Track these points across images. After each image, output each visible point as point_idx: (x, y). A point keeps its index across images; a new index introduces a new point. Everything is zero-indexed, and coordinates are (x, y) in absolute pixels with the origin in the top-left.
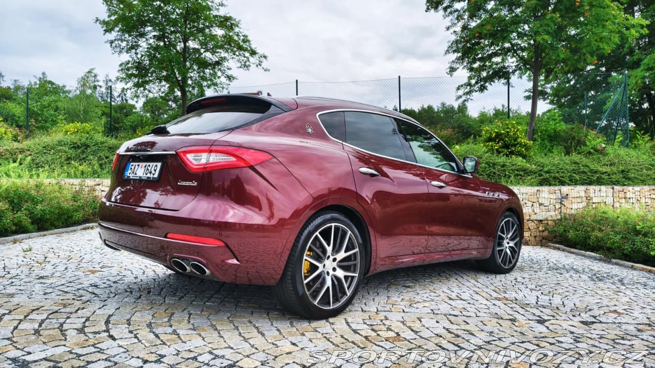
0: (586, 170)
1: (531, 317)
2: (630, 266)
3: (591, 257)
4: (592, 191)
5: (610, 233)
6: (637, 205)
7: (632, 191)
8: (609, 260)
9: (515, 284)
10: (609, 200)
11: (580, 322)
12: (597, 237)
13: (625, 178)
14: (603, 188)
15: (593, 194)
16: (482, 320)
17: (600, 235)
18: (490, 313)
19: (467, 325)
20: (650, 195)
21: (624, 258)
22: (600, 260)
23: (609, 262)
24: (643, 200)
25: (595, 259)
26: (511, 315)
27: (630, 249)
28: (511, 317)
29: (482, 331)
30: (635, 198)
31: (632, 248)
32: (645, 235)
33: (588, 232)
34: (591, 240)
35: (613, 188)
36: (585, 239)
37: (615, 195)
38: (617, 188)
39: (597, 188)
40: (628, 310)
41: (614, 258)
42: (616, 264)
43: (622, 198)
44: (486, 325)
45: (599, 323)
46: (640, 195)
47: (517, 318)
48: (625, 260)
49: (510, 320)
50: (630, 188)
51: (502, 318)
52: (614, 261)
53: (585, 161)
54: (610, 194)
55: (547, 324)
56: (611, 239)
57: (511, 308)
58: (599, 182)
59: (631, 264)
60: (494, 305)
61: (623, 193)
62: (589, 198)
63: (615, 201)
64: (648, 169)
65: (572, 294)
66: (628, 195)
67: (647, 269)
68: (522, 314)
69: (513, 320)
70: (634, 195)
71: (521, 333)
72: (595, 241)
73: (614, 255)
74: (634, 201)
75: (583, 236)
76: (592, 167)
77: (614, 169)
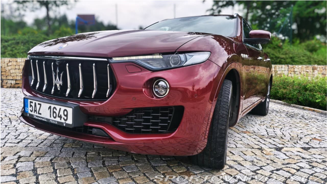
0: (274, 56)
1: (271, 146)
2: (302, 108)
3: (279, 103)
4: (277, 67)
5: (292, 90)
6: (299, 75)
7: (298, 68)
8: (290, 105)
9: (248, 121)
10: (286, 73)
11: (301, 148)
12: (282, 92)
13: (293, 61)
14: (283, 66)
15: (278, 69)
16: (241, 150)
17: (284, 91)
18: (244, 144)
19: (234, 156)
20: (306, 70)
21: (298, 104)
22: (284, 104)
23: (290, 106)
24: (302, 73)
25: (282, 104)
26: (257, 145)
27: (302, 99)
28: (259, 147)
29: (246, 160)
30: (299, 72)
31: (303, 98)
32: (310, 91)
33: (278, 89)
34: (279, 94)
35: (288, 66)
36: (276, 93)
37: (289, 70)
38: (290, 66)
39: (280, 66)
40: (321, 137)
41: (292, 104)
42: (294, 107)
43: (292, 71)
44: (246, 155)
45: (312, 148)
46: (301, 70)
47: (262, 147)
48: (298, 105)
49: (258, 149)
50: (297, 66)
51: (253, 148)
52: (292, 105)
53: (272, 52)
54: (287, 69)
55: (283, 150)
56: (292, 93)
57: (254, 138)
58: (280, 63)
59: (302, 107)
60: (243, 137)
61: (293, 69)
62: (276, 71)
63: (289, 73)
64: (303, 57)
65: (284, 127)
66: (295, 70)
67: (312, 110)
68: (264, 144)
69: (261, 149)
70: (298, 70)
71: (271, 160)
72: (281, 94)
73: (292, 102)
74: (298, 73)
75: (275, 91)
76: (277, 55)
77: (287, 56)
